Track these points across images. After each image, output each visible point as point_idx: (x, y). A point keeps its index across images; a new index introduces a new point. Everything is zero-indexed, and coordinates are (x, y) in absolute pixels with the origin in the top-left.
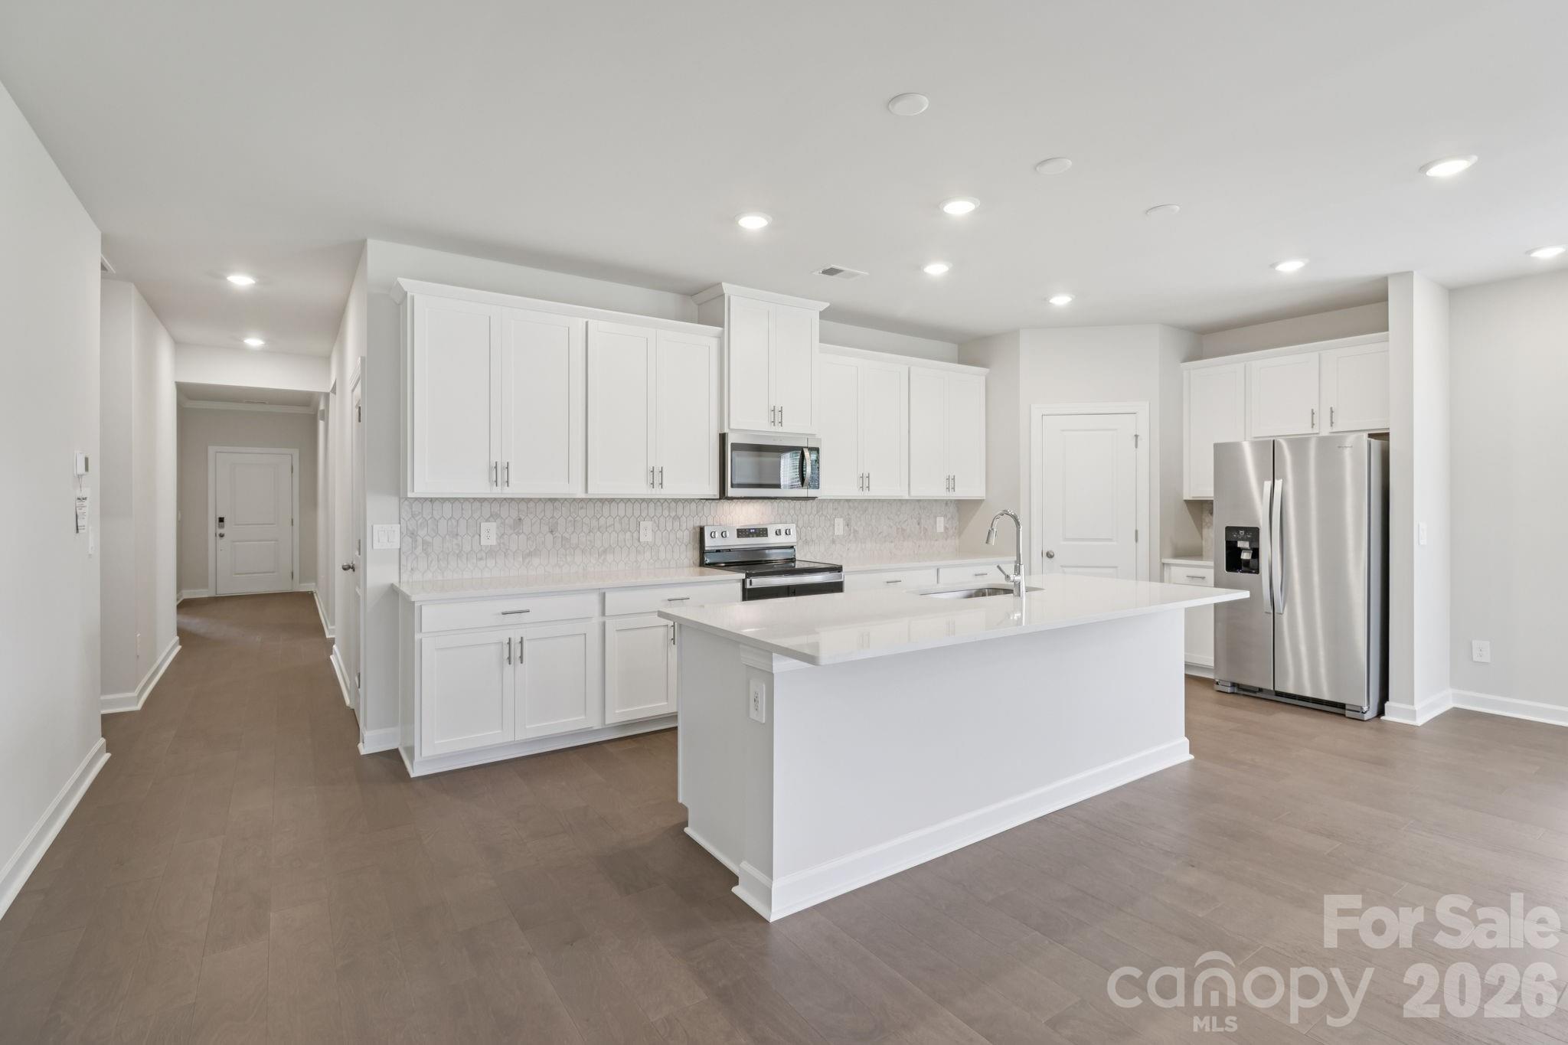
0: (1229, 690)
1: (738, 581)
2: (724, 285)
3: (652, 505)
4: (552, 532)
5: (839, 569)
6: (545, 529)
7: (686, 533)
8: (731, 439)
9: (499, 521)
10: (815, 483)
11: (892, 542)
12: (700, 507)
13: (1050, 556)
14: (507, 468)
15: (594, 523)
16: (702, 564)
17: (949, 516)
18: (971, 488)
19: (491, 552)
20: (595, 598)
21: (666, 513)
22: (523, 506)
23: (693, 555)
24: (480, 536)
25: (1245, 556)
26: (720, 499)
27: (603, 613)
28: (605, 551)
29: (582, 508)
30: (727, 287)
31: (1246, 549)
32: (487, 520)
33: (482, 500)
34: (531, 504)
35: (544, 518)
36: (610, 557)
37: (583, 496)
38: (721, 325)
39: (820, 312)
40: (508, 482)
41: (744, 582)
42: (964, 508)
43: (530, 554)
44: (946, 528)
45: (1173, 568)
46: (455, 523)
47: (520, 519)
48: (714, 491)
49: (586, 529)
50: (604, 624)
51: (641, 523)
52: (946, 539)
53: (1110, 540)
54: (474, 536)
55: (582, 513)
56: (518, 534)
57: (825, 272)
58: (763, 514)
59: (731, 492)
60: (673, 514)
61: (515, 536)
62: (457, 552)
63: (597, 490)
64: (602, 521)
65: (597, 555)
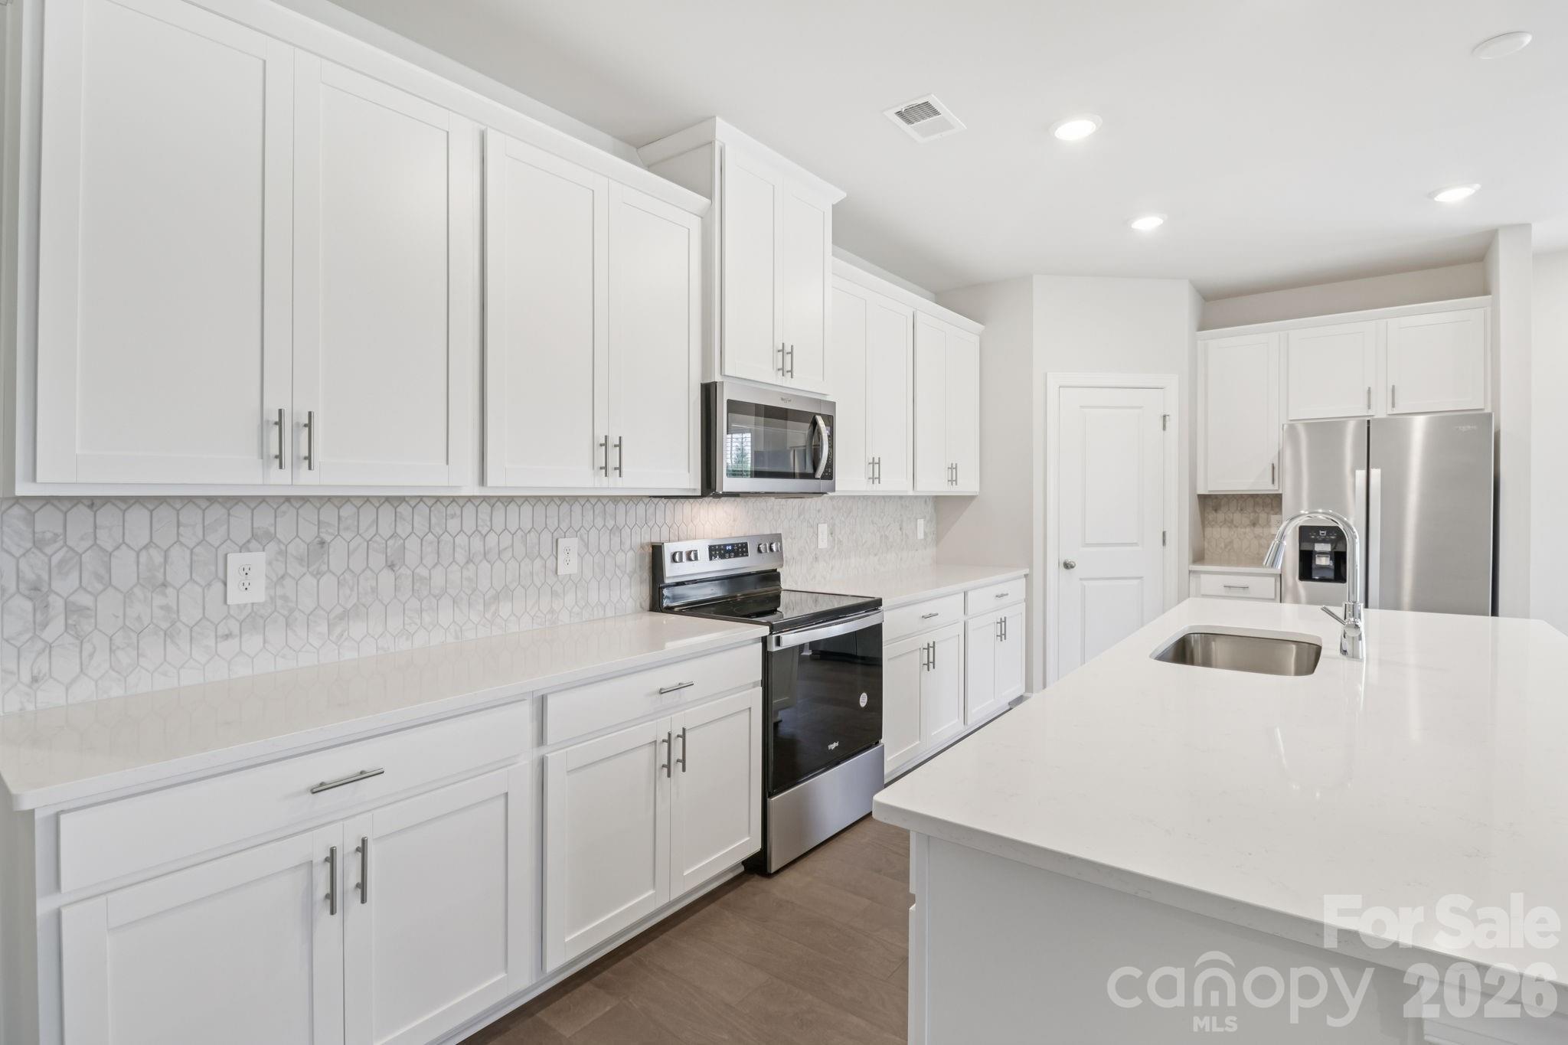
1: (755, 641)
2: (718, 119)
3: (577, 508)
4: (391, 566)
5: (875, 605)
6: (377, 560)
7: (631, 554)
8: (725, 395)
9: (272, 547)
10: (829, 475)
11: (876, 555)
12: (651, 510)
13: (1068, 566)
14: (309, 426)
15: (477, 544)
16: (656, 605)
17: (928, 518)
18: (968, 484)
19: (253, 619)
20: (525, 711)
21: (599, 522)
22: (329, 514)
23: (644, 592)
24: (225, 584)
26: (703, 496)
27: (541, 739)
28: (496, 598)
29: (453, 516)
30: (724, 132)
31: (1327, 554)
32: (244, 548)
33: (231, 502)
34: (348, 511)
35: (377, 538)
36: (505, 609)
37: (476, 491)
38: (710, 196)
39: (833, 205)
40: (309, 458)
41: (764, 641)
43: (345, 615)
44: (925, 534)
45: (1202, 576)
46: (158, 559)
47: (322, 543)
48: (692, 481)
49: (461, 557)
50: (542, 763)
51: (559, 540)
53: (1136, 544)
54: (209, 585)
55: (453, 525)
56: (318, 575)
57: (904, 115)
58: (734, 520)
59: (728, 484)
60: (610, 523)
61: (309, 581)
62: (164, 625)
63: (500, 481)
64: (492, 539)
65: (481, 608)
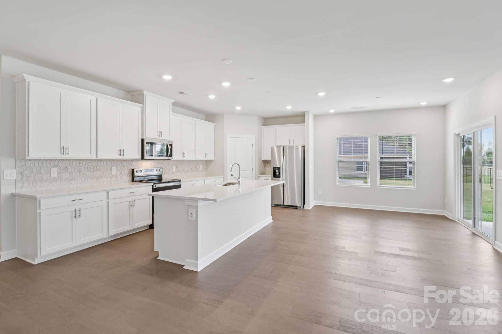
0: (274, 206)
1: (151, 185)
2: (144, 91)
3: (115, 162)
4: (79, 172)
5: (180, 181)
6: (76, 170)
7: (127, 171)
8: (146, 141)
9: (58, 167)
10: (171, 155)
11: (189, 173)
12: (132, 163)
13: (232, 175)
14: (68, 148)
15: (95, 168)
16: (133, 181)
17: (203, 165)
18: (211, 157)
19: (55, 180)
20: (105, 194)
21: (120, 164)
22: (68, 162)
23: (131, 178)
24: (50, 173)
25: (277, 174)
26: (142, 159)
27: (108, 198)
28: (99, 178)
29: (90, 163)
30: (145, 93)
31: (277, 172)
32: (53, 167)
33: (51, 160)
34: (71, 162)
35: (76, 166)
36: (101, 180)
37: (96, 159)
38: (143, 104)
39: (172, 103)
40: (68, 153)
41: (153, 186)
42: (207, 163)
43: (71, 179)
44: (203, 168)
45: (260, 177)
46: (40, 169)
47: (67, 167)
48: (140, 157)
49: (92, 170)
50: (108, 202)
51: (112, 168)
52: (203, 172)
53: (247, 171)
54: (48, 173)
55: (90, 164)
56: (66, 173)
58: (152, 165)
59: (146, 157)
60: (123, 165)
61: (64, 173)
62: (41, 180)
63: (99, 157)
64: (98, 167)
65: (96, 179)
